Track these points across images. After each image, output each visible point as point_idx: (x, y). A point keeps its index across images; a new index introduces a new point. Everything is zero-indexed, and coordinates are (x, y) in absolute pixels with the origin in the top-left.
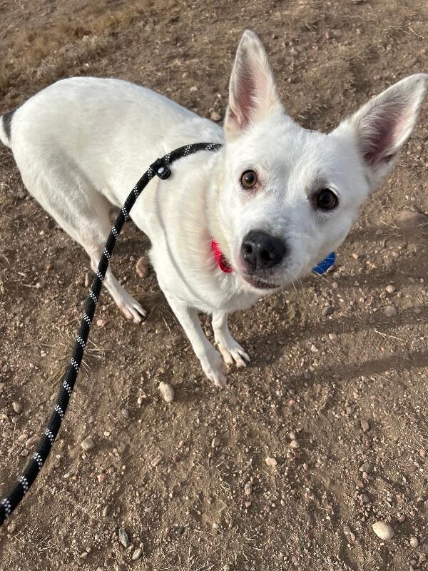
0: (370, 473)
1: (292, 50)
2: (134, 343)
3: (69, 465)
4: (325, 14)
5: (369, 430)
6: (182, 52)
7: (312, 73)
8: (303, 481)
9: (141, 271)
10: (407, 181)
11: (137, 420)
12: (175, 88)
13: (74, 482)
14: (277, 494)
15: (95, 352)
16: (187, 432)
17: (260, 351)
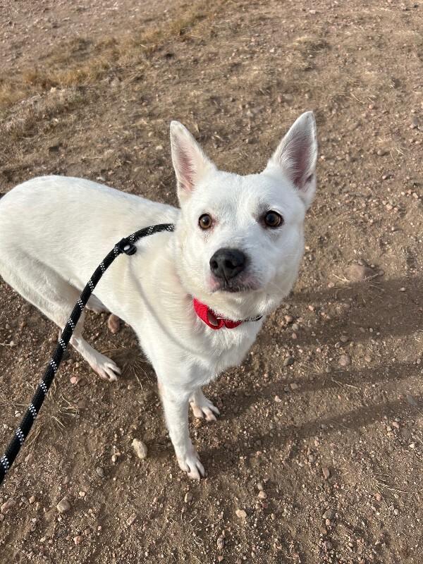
0: (333, 519)
1: (249, 113)
2: (107, 399)
3: (45, 528)
4: (277, 80)
5: (330, 477)
6: (147, 112)
7: (267, 135)
8: (271, 531)
9: (113, 327)
10: (354, 236)
11: (111, 478)
12: (142, 146)
13: (51, 545)
14: (248, 546)
15: (69, 411)
16: (160, 487)
17: (227, 403)
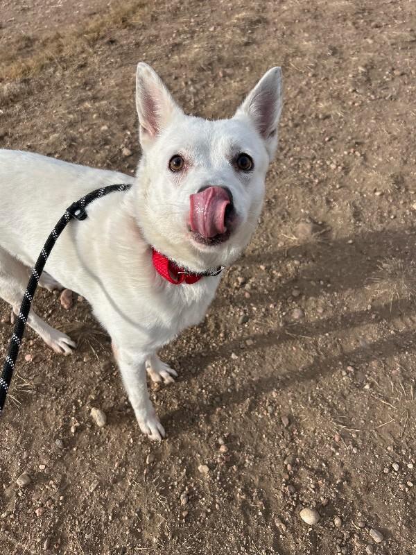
0: (294, 464)
1: (192, 89)
2: (63, 373)
3: (6, 504)
4: (218, 55)
5: (289, 424)
6: (91, 95)
7: (210, 108)
8: (234, 482)
9: (66, 303)
10: (301, 196)
11: (72, 448)
12: (87, 128)
13: (12, 520)
14: (212, 499)
15: (25, 388)
16: (121, 453)
17: (185, 365)
